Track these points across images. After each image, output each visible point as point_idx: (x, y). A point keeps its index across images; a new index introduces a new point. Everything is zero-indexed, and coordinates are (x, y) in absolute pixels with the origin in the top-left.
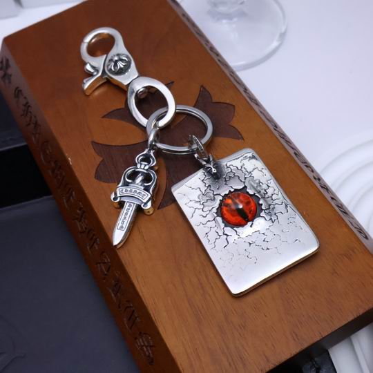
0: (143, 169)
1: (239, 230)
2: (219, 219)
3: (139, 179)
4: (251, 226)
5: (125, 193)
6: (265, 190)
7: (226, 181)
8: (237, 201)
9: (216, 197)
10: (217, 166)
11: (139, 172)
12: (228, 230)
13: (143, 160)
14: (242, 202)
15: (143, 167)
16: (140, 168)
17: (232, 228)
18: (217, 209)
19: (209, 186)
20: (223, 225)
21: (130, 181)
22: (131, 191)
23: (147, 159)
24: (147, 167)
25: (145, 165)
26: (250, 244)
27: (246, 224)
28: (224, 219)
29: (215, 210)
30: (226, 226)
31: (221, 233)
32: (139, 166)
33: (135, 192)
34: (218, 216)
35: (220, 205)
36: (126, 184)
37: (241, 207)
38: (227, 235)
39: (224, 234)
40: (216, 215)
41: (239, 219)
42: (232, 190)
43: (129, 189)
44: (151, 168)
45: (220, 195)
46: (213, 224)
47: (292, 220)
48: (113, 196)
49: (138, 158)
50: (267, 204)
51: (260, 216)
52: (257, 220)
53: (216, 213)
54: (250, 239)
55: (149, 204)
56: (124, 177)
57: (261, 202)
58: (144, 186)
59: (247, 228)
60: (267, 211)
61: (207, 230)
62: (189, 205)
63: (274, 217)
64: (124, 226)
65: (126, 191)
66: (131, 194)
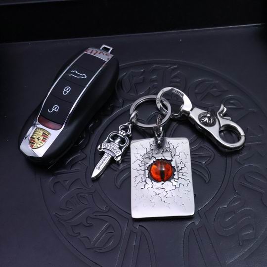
0: (122, 135)
1: (155, 183)
2: (147, 172)
3: (118, 140)
4: (162, 184)
5: (108, 148)
6: (182, 168)
7: (163, 151)
8: (163, 166)
9: (153, 158)
10: (163, 141)
11: (119, 136)
12: (148, 180)
13: (123, 129)
14: (165, 168)
15: (122, 133)
16: (120, 134)
17: (151, 180)
18: (149, 165)
19: (152, 150)
20: (147, 176)
21: (112, 140)
22: (110, 147)
23: (126, 129)
24: (124, 134)
25: (124, 133)
26: (156, 194)
27: (160, 182)
28: (150, 172)
29: (148, 165)
31: (144, 180)
32: (120, 132)
33: (113, 148)
34: (147, 169)
35: (152, 164)
36: (109, 142)
37: (164, 169)
38: (146, 183)
39: (145, 181)
41: (159, 177)
42: (163, 158)
43: (110, 145)
44: (128, 136)
45: (155, 158)
46: (142, 172)
47: (187, 192)
48: (99, 147)
49: (121, 127)
50: (178, 176)
51: (170, 181)
52: (167, 183)
53: (147, 167)
54: (157, 191)
55: (119, 158)
56: (109, 137)
57: (176, 173)
58: (119, 146)
59: (159, 184)
60: (176, 180)
61: (137, 175)
62: (136, 155)
63: (178, 186)
64: (101, 167)
65: (108, 146)
66: (110, 149)
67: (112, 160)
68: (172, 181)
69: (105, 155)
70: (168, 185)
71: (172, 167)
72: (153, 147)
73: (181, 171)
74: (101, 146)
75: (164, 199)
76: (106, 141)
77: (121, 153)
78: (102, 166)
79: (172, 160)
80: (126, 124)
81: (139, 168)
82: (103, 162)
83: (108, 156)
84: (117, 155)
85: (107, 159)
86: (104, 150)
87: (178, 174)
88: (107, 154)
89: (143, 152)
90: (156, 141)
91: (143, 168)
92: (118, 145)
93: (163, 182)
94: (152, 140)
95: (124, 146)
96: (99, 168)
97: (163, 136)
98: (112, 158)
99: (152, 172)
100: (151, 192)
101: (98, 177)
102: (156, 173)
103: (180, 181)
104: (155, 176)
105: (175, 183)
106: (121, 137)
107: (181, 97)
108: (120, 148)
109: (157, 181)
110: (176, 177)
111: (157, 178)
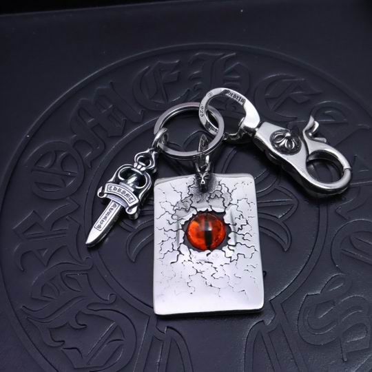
0: (139, 170)
1: (195, 253)
2: (182, 233)
3: (133, 179)
4: (207, 255)
5: (113, 191)
6: (242, 226)
7: (209, 198)
8: (210, 223)
9: (191, 209)
10: (210, 180)
11: (134, 172)
12: (184, 248)
13: (141, 160)
14: (213, 227)
15: (139, 167)
16: (136, 168)
17: (189, 248)
18: (186, 222)
19: (192, 195)
20: (181, 241)
21: (122, 179)
22: (119, 190)
23: (146, 160)
24: (144, 169)
25: (143, 166)
26: (197, 272)
27: (204, 250)
28: (186, 234)
29: (183, 222)
30: (184, 243)
31: (176, 248)
32: (135, 165)
33: (124, 192)
34: (182, 229)
35: (191, 219)
36: (117, 182)
37: (210, 229)
38: (180, 253)
39: (178, 250)
40: (181, 228)
41: (202, 242)
42: (210, 210)
43: (118, 188)
44: (149, 171)
45: (196, 209)
46: (173, 234)
47: (250, 269)
48: (100, 191)
49: (137, 157)
50: (235, 240)
51: (221, 249)
52: (216, 252)
53: (182, 226)
54: (199, 267)
55: (134, 210)
56: (117, 174)
57: (231, 235)
58: (135, 188)
59: (203, 255)
60: (231, 248)
61: (165, 238)
62: (163, 204)
63: (234, 257)
64: (102, 226)
65: (115, 189)
66: (119, 194)
67: (122, 214)
68: (225, 248)
69: (111, 205)
70: (217, 256)
71: (225, 224)
72: (192, 191)
73: (240, 232)
74: (103, 189)
75: (210, 280)
76: (112, 180)
77: (137, 201)
78: (104, 223)
79: (224, 213)
80: (147, 151)
81: (168, 227)
82: (106, 218)
83: (115, 206)
84: (130, 205)
85: (113, 211)
86: (109, 197)
87: (235, 237)
88: (113, 203)
89: (176, 199)
90: (198, 178)
91: (174, 227)
92: (132, 187)
93: (208, 251)
94: (191, 179)
95: (142, 189)
96: (99, 227)
97: (209, 172)
98: (122, 210)
99: (189, 233)
100: (189, 269)
101: (98, 243)
102: (198, 236)
103: (239, 249)
104: (195, 240)
105: (229, 253)
106: (138, 174)
107: (241, 103)
108: (136, 193)
109: (199, 249)
110: (231, 242)
111: (198, 243)
